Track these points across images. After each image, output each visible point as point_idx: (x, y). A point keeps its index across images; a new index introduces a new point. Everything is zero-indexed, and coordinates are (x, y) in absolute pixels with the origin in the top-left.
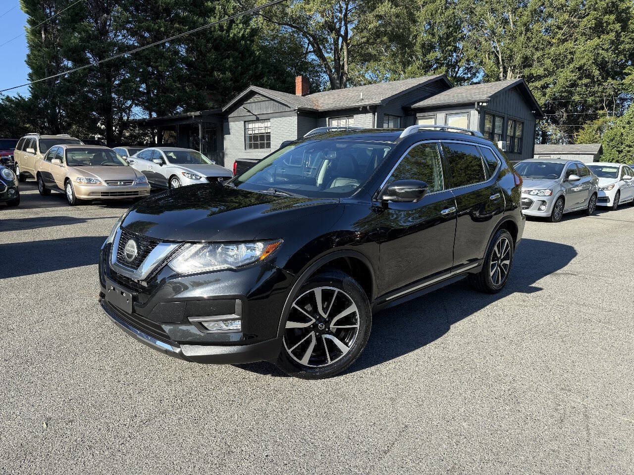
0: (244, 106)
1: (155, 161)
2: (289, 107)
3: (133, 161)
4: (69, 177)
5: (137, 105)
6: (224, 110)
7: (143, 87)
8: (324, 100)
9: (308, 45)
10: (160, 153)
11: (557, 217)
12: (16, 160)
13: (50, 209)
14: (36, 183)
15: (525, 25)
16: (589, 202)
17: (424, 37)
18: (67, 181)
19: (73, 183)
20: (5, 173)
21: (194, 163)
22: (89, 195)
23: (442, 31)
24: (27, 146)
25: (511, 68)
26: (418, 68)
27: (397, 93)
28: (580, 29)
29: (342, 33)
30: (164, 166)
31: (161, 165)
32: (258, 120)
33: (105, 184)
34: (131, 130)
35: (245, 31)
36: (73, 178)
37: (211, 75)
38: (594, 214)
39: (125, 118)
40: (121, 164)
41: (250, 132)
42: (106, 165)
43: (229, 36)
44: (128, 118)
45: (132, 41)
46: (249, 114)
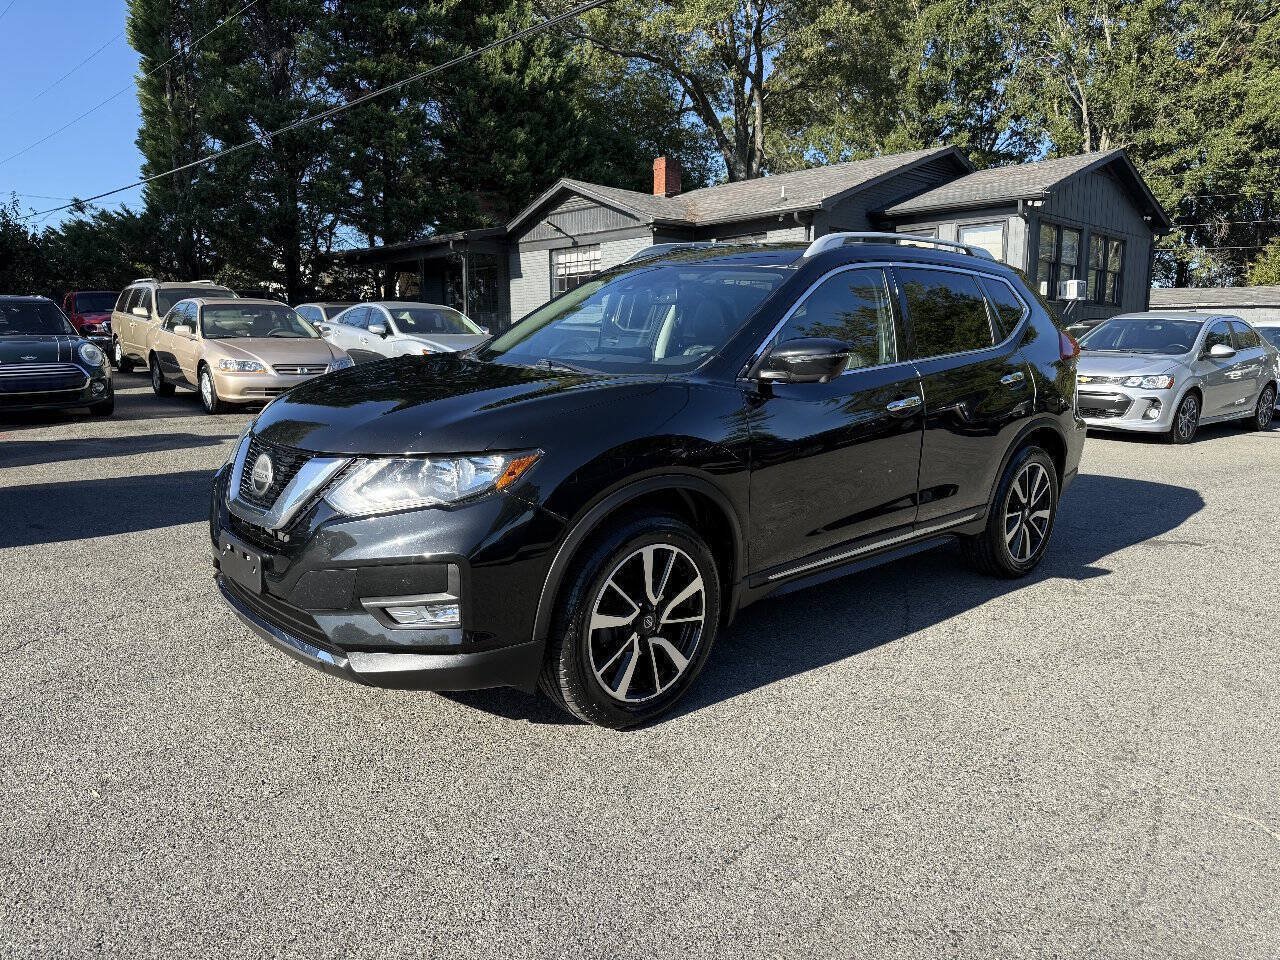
0: (549, 219)
1: (371, 328)
2: (638, 219)
3: (328, 329)
4: (207, 359)
5: (345, 222)
6: (510, 228)
7: (356, 188)
8: (709, 204)
9: (684, 96)
10: (382, 314)
11: (1185, 433)
12: (115, 330)
13: (171, 420)
14: (148, 375)
15: (1138, 39)
16: (1258, 403)
17: (922, 72)
18: (202, 366)
19: (213, 371)
20: (87, 353)
21: (447, 332)
22: (242, 393)
23: (960, 59)
24: (134, 303)
25: (1108, 131)
26: (911, 136)
27: (855, 184)
28: (1259, 44)
29: (752, 69)
30: (389, 338)
31: (384, 336)
32: (576, 246)
33: (272, 372)
34: (336, 272)
35: (554, 71)
36: (213, 363)
37: (487, 160)
38: (1268, 429)
39: (323, 249)
40: (306, 335)
41: (561, 271)
42: (278, 337)
43: (522, 81)
44: (328, 248)
45: (335, 98)
46: (558, 235)
